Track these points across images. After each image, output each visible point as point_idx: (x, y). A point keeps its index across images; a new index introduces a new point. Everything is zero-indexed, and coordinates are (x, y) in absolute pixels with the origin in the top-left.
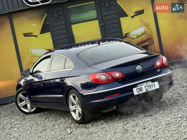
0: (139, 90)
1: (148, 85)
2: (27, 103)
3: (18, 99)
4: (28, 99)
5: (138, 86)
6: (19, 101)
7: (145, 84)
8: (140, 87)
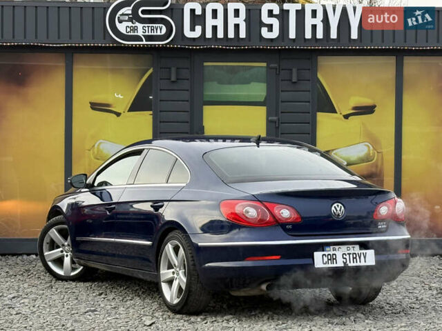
0: (328, 260)
1: (352, 252)
2: (65, 253)
3: (46, 240)
4: (69, 245)
5: (328, 249)
6: (48, 245)
7: (344, 248)
8: (331, 253)
